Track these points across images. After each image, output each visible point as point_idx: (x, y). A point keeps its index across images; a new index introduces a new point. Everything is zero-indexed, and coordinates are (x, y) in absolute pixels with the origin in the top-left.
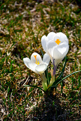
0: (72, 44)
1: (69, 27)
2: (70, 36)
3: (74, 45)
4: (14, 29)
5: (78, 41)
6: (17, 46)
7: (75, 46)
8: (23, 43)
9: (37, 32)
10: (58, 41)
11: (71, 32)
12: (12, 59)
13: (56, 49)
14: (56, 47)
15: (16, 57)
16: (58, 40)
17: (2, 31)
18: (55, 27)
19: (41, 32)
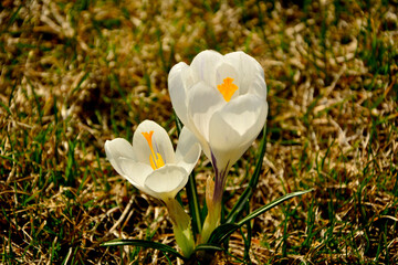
0: (297, 77)
1: (290, 12)
2: (293, 44)
3: (303, 80)
4: (92, 20)
5: (320, 63)
6: (98, 82)
7: (308, 84)
8: (122, 72)
9: (173, 28)
10: (228, 86)
11: (299, 27)
12: (76, 130)
13: (218, 118)
14: (219, 108)
15: (95, 121)
16: (228, 81)
17: (52, 25)
18: (239, 10)
19: (189, 28)
